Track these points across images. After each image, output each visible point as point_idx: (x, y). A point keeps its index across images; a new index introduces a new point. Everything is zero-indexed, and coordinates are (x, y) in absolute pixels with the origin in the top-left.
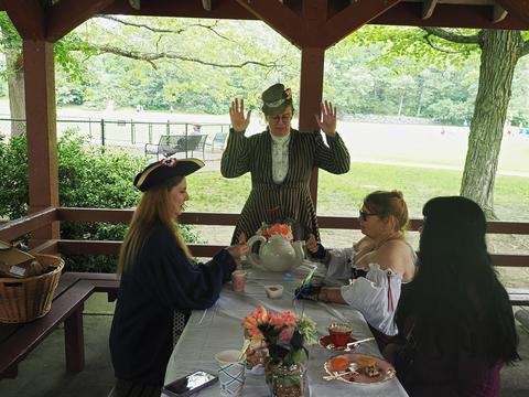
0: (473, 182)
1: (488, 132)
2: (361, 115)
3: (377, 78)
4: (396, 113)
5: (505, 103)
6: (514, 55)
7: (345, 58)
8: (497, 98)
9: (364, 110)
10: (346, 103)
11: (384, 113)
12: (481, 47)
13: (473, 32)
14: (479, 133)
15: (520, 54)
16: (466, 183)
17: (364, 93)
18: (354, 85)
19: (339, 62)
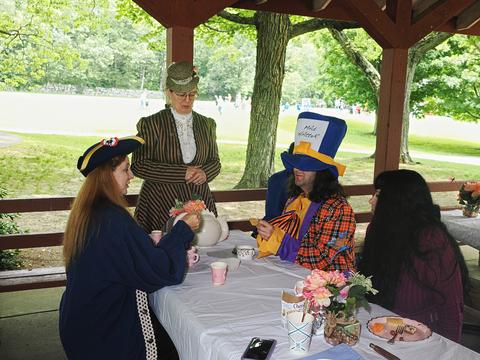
0: (258, 154)
1: (268, 107)
2: (102, 89)
3: (116, 51)
4: (138, 87)
5: (281, 80)
6: (286, 37)
7: (80, 29)
8: (274, 76)
9: (105, 84)
10: (85, 77)
11: (126, 87)
12: (257, 29)
13: (250, 14)
14: (260, 108)
15: (290, 37)
16: (251, 155)
17: (104, 66)
18: (92, 57)
19: (74, 32)
